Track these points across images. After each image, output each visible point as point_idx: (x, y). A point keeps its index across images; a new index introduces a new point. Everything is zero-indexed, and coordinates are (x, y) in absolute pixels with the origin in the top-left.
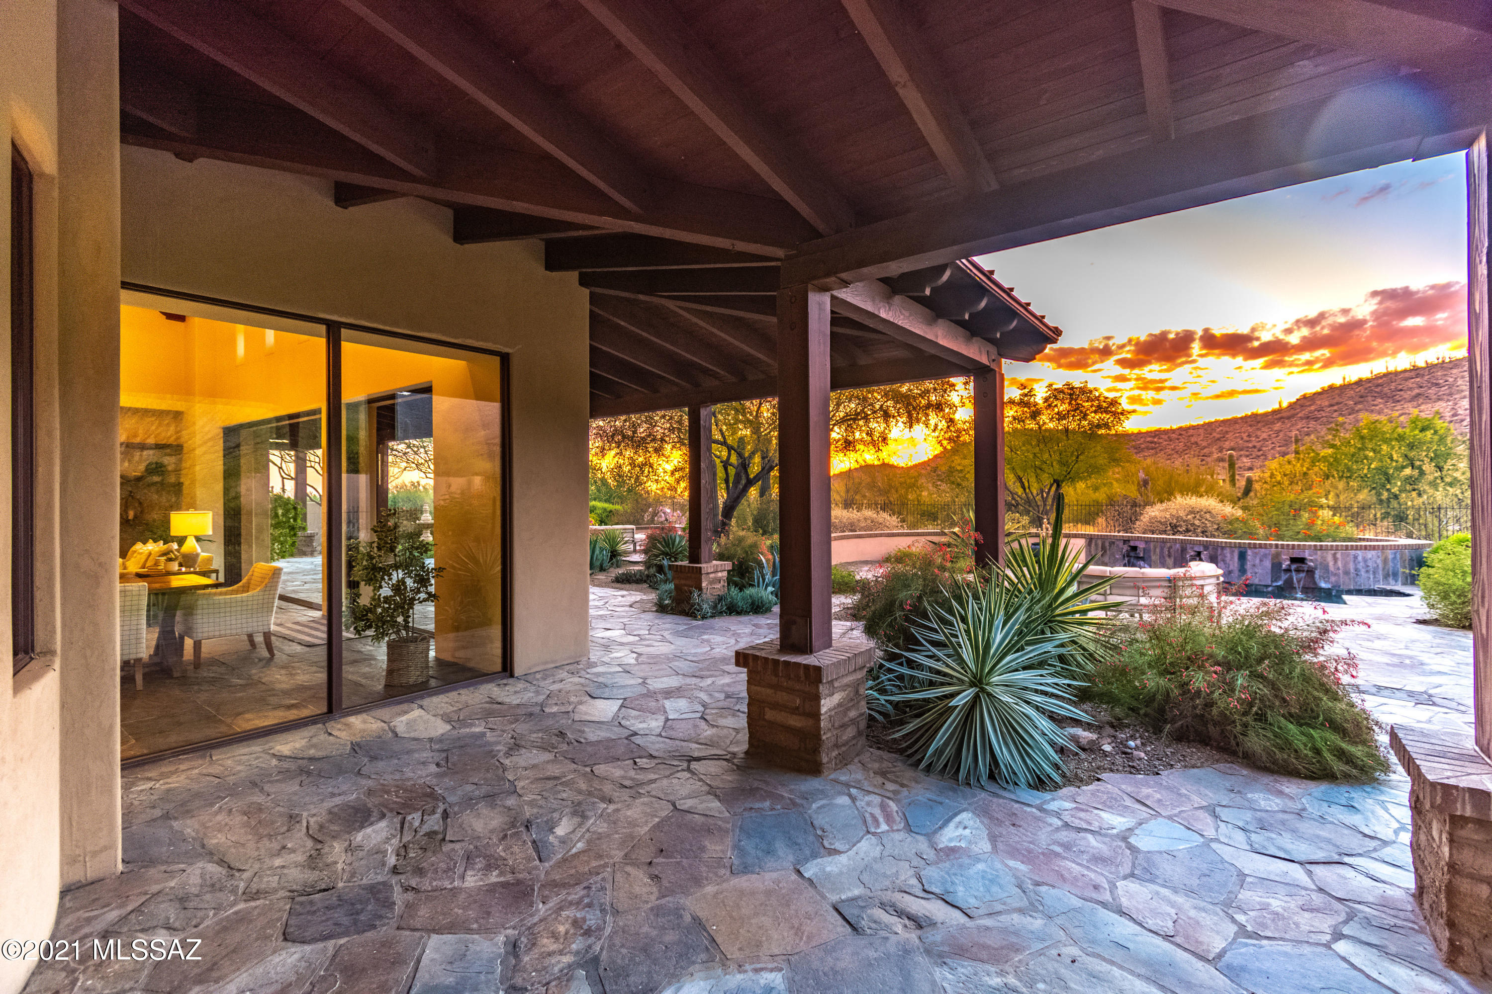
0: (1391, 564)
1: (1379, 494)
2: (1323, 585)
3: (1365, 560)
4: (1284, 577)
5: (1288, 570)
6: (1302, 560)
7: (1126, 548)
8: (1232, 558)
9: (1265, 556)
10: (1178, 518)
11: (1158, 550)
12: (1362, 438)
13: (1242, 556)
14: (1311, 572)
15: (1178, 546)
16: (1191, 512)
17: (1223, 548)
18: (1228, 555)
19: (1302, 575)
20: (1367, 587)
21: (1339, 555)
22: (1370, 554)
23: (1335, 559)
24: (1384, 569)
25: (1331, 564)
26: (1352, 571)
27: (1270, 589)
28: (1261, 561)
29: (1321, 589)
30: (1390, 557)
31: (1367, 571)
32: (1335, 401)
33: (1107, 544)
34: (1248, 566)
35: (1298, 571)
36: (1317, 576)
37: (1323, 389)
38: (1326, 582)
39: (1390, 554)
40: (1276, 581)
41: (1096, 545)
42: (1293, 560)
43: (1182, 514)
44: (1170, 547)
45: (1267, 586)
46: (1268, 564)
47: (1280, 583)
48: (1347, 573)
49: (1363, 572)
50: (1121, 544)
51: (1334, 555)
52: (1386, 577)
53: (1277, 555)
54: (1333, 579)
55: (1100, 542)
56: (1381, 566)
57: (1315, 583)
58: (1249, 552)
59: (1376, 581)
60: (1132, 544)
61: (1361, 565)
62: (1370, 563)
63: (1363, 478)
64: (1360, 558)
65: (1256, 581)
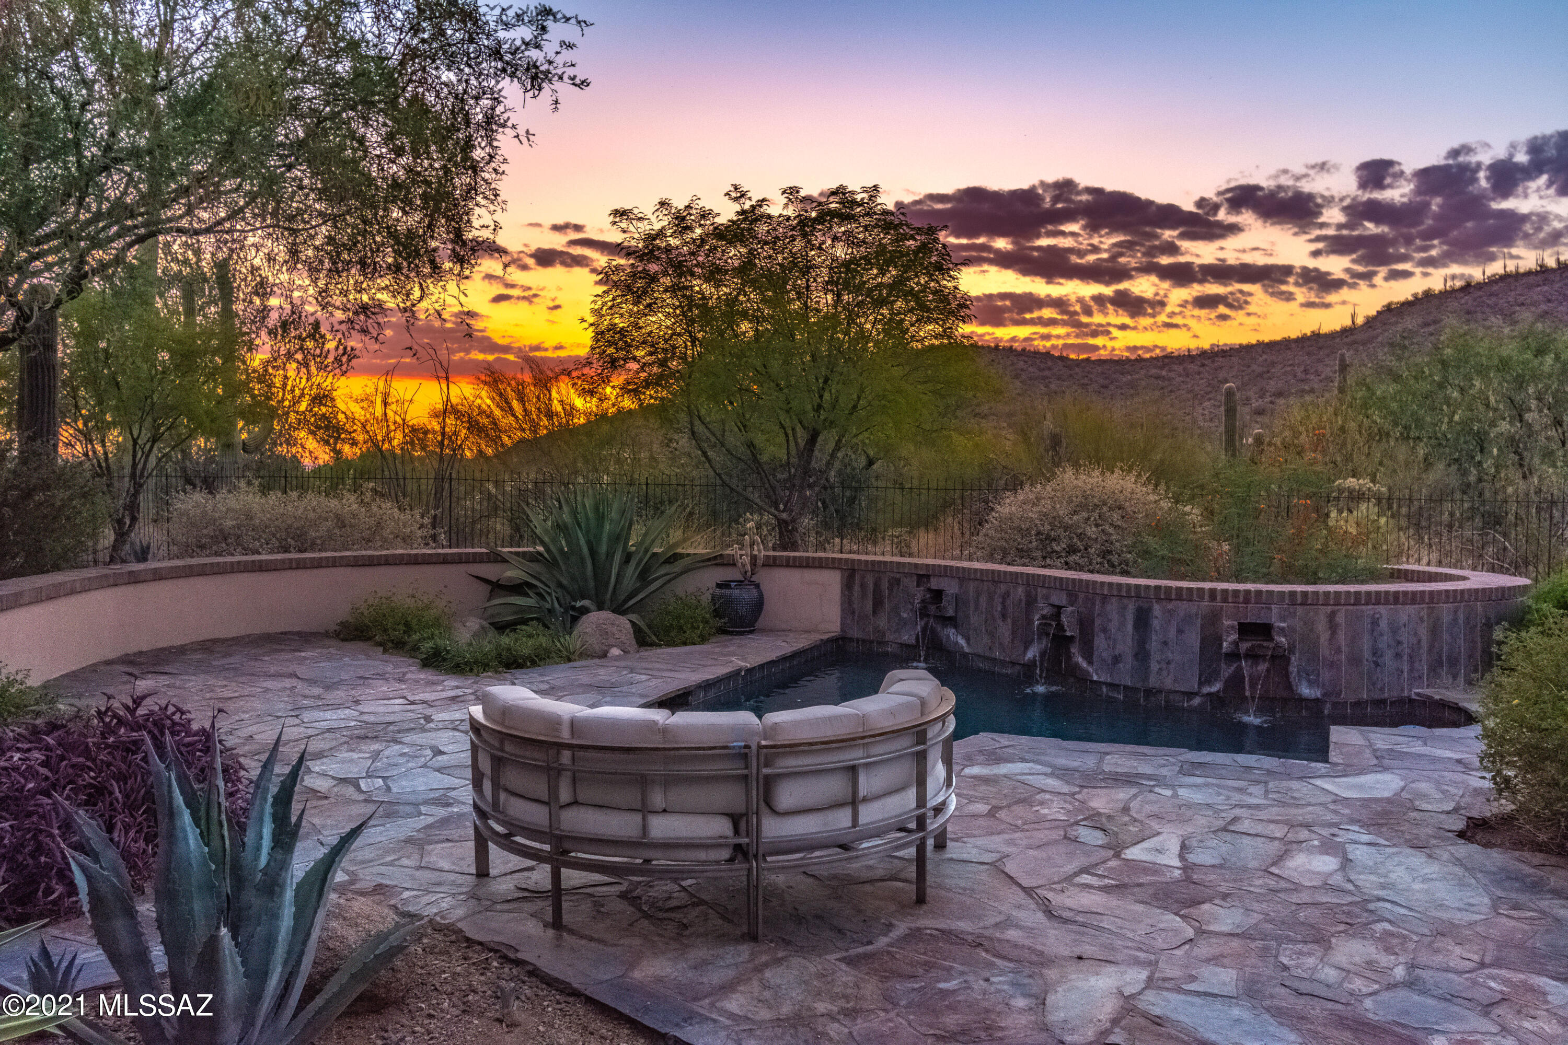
0: (1446, 636)
1: (1464, 473)
2: (1305, 691)
3: (1394, 630)
4: (1227, 671)
5: (1233, 656)
6: (1265, 630)
7: (919, 594)
8: (1122, 624)
9: (1188, 619)
10: (1055, 521)
11: (983, 600)
12: (1444, 363)
13: (1142, 620)
14: (1280, 660)
15: (1020, 591)
16: (1082, 507)
17: (1104, 598)
18: (1115, 616)
19: (1262, 667)
20: (1395, 694)
21: (1340, 618)
22: (1406, 613)
23: (1333, 627)
24: (1430, 650)
25: (1324, 638)
26: (1367, 654)
27: (1197, 701)
28: (1180, 631)
29: (1302, 700)
30: (1446, 619)
31: (1398, 656)
32: (1431, 318)
33: (885, 585)
34: (1154, 645)
35: (1253, 656)
36: (1293, 669)
37: (1415, 295)
38: (1311, 684)
39: (1445, 609)
40: (1209, 682)
41: (863, 586)
42: (1245, 630)
43: (1063, 510)
44: (1006, 596)
45: (1190, 695)
46: (1193, 638)
47: (1216, 688)
48: (1355, 660)
49: (1388, 659)
50: (911, 583)
51: (1332, 616)
52: (1435, 667)
53: (1213, 618)
54: (1326, 675)
55: (870, 580)
56: (1425, 644)
57: (1289, 686)
58: (1157, 609)
59: (1416, 679)
60: (934, 584)
61: (1385, 641)
62: (1404, 637)
63: (1438, 442)
64: (1383, 624)
65: (1169, 684)
